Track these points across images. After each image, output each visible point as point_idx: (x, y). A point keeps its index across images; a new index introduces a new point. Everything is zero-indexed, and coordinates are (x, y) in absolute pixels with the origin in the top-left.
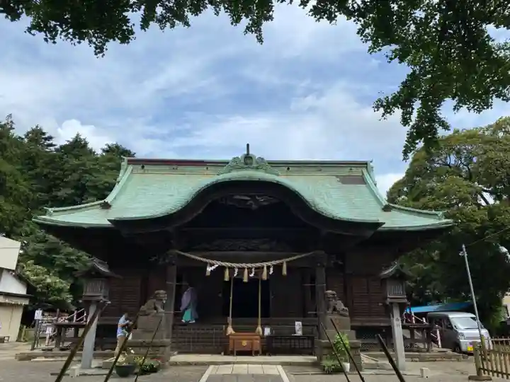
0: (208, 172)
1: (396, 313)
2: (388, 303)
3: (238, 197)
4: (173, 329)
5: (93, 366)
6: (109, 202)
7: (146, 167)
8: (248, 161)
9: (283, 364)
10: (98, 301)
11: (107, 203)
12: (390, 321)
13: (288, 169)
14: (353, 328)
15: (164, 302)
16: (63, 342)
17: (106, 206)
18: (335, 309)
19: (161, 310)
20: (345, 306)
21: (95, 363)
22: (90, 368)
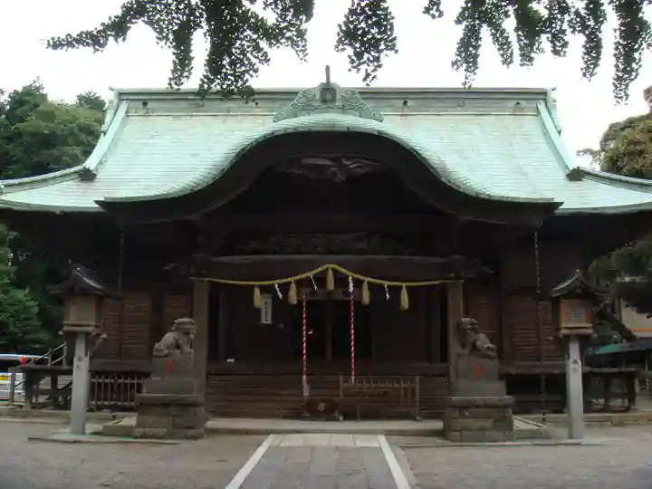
0: (258, 111)
1: (574, 351)
2: (561, 336)
3: (310, 161)
4: (207, 378)
5: (88, 431)
6: (92, 168)
7: (150, 105)
8: (329, 97)
9: (388, 433)
10: (87, 334)
11: (88, 170)
12: (564, 366)
13: (405, 103)
14: (501, 377)
15: (192, 336)
16: (37, 396)
17: (88, 176)
18: (474, 347)
19: (187, 349)
20: (492, 343)
21: (90, 427)
22: (84, 433)
